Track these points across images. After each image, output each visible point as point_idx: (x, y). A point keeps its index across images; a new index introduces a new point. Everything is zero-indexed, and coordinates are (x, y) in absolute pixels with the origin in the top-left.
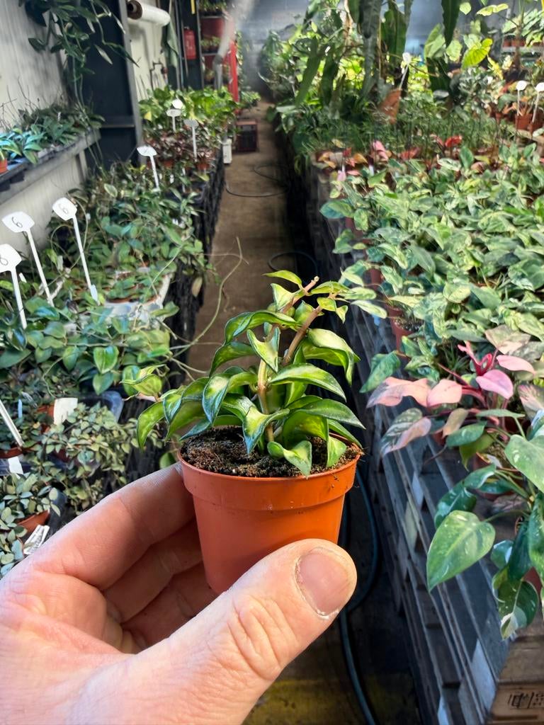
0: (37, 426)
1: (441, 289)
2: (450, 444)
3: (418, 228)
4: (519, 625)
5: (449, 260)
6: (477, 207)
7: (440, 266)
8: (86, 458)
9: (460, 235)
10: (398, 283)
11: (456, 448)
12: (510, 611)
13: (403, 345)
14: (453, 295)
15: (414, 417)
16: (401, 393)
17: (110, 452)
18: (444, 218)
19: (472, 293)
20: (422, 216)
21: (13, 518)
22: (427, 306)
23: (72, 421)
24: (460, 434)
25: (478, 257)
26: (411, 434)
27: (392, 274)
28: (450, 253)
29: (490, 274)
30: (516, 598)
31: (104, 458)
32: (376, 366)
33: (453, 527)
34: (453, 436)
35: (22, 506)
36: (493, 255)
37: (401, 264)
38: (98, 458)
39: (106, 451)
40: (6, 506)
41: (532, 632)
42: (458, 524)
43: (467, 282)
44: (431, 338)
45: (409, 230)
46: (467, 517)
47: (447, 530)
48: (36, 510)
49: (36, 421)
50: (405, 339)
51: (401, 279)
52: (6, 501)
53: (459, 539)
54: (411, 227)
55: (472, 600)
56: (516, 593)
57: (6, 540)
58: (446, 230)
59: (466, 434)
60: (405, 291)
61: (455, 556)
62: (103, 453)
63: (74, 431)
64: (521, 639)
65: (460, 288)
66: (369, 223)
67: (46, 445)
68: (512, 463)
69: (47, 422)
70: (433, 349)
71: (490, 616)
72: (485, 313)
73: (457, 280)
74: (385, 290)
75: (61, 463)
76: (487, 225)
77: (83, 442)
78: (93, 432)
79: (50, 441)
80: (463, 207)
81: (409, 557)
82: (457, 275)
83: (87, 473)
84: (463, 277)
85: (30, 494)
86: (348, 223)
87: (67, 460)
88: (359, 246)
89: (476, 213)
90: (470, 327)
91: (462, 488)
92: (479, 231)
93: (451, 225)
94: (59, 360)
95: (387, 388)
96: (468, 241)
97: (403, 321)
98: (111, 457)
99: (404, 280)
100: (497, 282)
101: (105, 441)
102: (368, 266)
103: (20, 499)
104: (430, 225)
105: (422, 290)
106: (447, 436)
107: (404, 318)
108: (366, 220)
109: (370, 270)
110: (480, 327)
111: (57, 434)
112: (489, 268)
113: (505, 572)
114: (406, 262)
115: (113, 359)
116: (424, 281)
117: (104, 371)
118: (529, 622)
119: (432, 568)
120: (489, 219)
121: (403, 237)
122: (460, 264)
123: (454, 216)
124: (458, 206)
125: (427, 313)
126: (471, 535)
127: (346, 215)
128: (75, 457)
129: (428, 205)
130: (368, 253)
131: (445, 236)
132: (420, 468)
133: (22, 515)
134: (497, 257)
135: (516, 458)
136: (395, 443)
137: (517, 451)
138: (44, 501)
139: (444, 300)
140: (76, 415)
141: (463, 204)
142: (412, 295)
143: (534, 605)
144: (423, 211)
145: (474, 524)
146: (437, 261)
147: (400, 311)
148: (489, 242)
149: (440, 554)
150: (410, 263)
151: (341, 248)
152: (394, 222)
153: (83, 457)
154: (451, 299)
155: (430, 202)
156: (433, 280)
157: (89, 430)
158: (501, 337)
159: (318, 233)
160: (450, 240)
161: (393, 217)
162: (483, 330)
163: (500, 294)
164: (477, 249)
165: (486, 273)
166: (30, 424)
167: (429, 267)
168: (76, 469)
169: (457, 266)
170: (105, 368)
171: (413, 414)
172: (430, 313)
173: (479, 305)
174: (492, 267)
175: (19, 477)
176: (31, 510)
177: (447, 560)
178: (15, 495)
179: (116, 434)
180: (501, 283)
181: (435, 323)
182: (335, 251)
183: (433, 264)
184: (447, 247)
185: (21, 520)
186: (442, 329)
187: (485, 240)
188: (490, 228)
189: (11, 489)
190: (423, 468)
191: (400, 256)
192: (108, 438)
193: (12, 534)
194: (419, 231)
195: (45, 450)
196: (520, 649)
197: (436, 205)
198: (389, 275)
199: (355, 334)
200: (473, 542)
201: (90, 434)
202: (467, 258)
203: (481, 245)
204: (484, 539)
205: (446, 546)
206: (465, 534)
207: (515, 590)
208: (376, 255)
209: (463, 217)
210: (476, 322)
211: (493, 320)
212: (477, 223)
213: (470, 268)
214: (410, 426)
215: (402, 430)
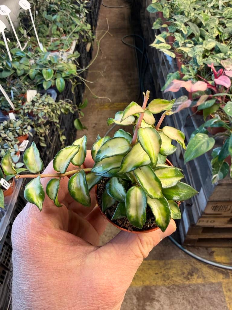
0: (20, 102)
1: (202, 44)
2: (199, 109)
3: (193, 16)
4: (220, 178)
5: (207, 31)
6: (223, 6)
7: (203, 33)
8: (42, 115)
9: (214, 19)
10: (182, 41)
11: (202, 110)
12: (217, 173)
13: (182, 69)
14: (207, 46)
15: (184, 99)
16: (179, 86)
17: (52, 113)
18: (206, 11)
19: (216, 46)
20: (196, 10)
21: (13, 136)
22: (194, 51)
23: (35, 100)
24: (204, 104)
25: (221, 30)
26: (182, 107)
27: (179, 36)
28: (207, 28)
29: (226, 38)
30: (220, 168)
31: (49, 116)
32: (169, 79)
33: (197, 139)
34: (201, 106)
35: (16, 132)
36: (228, 29)
37: (184, 32)
38: (47, 116)
39: (50, 113)
40: (10, 131)
41: (224, 182)
42: (199, 138)
43: (214, 41)
44: (195, 65)
45: (189, 17)
46: (204, 136)
47: (194, 141)
48: (22, 134)
49: (19, 100)
50: (183, 66)
51: (183, 39)
52: (10, 130)
53: (199, 144)
54: (190, 16)
55: (201, 173)
56: (220, 166)
57: (11, 144)
58: (207, 17)
59: (207, 104)
60: (185, 45)
61: (197, 150)
62: (49, 114)
63: (36, 104)
64: (220, 185)
65: (211, 43)
66: (170, 14)
67: (25, 109)
68: (226, 112)
69: (24, 100)
70: (195, 70)
71: (208, 177)
72: (221, 55)
73: (209, 40)
74: (176, 45)
75: (31, 117)
76: (227, 15)
77: (40, 108)
78: (44, 105)
79: (26, 108)
80: (216, 6)
81: (177, 161)
82: (210, 38)
83: (43, 122)
84: (213, 39)
85: (19, 128)
86: (160, 14)
87: (34, 116)
88: (165, 26)
89: (223, 9)
90: (214, 60)
91: (202, 127)
92: (223, 18)
93: (209, 14)
94: (27, 75)
95: (173, 84)
96: (217, 22)
97: (183, 60)
98: (53, 116)
99: (185, 40)
100: (228, 42)
101: (50, 108)
102: (168, 35)
103: (15, 129)
104: (199, 14)
105: (193, 45)
106: (198, 106)
107: (183, 58)
108: (169, 13)
109: (169, 36)
110: (218, 60)
111: (29, 105)
112: (226, 35)
113: (217, 158)
114: (186, 31)
115: (51, 74)
116: (194, 41)
117: (47, 80)
118: (224, 177)
119: (187, 155)
120: (229, 11)
121: (186, 20)
122: (212, 33)
123: (212, 10)
124: (214, 5)
125: (194, 54)
126: (204, 142)
127: (159, 10)
128: (37, 115)
129: (199, 5)
130: (168, 29)
131: (206, 20)
132: (185, 124)
133: (17, 136)
134: (230, 30)
135: (228, 111)
136: (175, 110)
137: (229, 108)
138: (25, 130)
139: (203, 48)
140: (36, 97)
141: (217, 4)
142: (188, 47)
143: (227, 171)
144: (196, 8)
145: (206, 139)
146: (201, 31)
147: (181, 54)
148: (227, 23)
149: (191, 150)
150: (188, 32)
151: (156, 26)
152: (182, 13)
153: (41, 114)
154: (206, 48)
155: (200, 4)
156: (198, 40)
157: (42, 104)
158: (227, 64)
159: (145, 25)
160: (208, 22)
161: (182, 10)
162: (219, 62)
163: (229, 47)
164: (221, 26)
165: (224, 38)
166: (17, 101)
167: (197, 33)
168: (38, 120)
169: (210, 34)
170: (48, 78)
171: (184, 98)
172: (196, 54)
173: (219, 51)
174: (227, 35)
175: (14, 121)
176: (21, 134)
177: (193, 152)
178: (13, 128)
179: (54, 106)
180: (230, 43)
181: (197, 58)
182: (153, 28)
183: (199, 32)
184: (207, 25)
185: (17, 137)
186: (200, 61)
187: (225, 21)
188: (228, 16)
189: (11, 125)
190: (186, 124)
191: (184, 28)
192: (51, 107)
193: (13, 142)
194: (194, 18)
195: (24, 111)
196: (218, 189)
197: (203, 6)
198: (178, 37)
199: (160, 71)
200: (206, 145)
201: (43, 105)
202: (215, 30)
203: (223, 24)
204: (210, 144)
205: (194, 146)
206: (202, 142)
207: (220, 165)
208: (172, 29)
209: (216, 10)
210: (216, 58)
211: (224, 57)
212: (222, 14)
213: (216, 35)
214: (182, 103)
215: (178, 105)
